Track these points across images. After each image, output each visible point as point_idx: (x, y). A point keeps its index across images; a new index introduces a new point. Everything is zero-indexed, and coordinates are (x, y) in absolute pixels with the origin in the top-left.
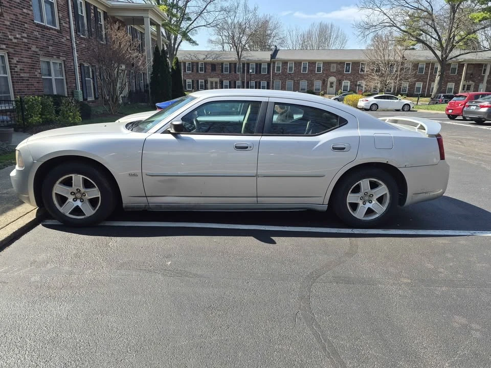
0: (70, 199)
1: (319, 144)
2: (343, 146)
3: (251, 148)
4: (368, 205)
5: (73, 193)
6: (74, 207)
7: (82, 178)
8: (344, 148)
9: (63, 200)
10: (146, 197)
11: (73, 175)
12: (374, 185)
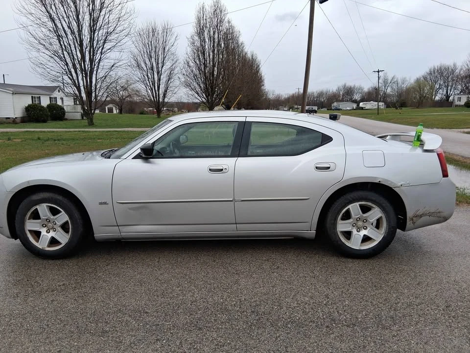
0: (43, 231)
1: (300, 164)
2: (328, 166)
3: (227, 171)
4: (364, 232)
5: (44, 225)
6: (49, 240)
7: (47, 206)
8: (329, 168)
9: (37, 234)
10: (118, 226)
11: (37, 207)
12: (365, 209)
